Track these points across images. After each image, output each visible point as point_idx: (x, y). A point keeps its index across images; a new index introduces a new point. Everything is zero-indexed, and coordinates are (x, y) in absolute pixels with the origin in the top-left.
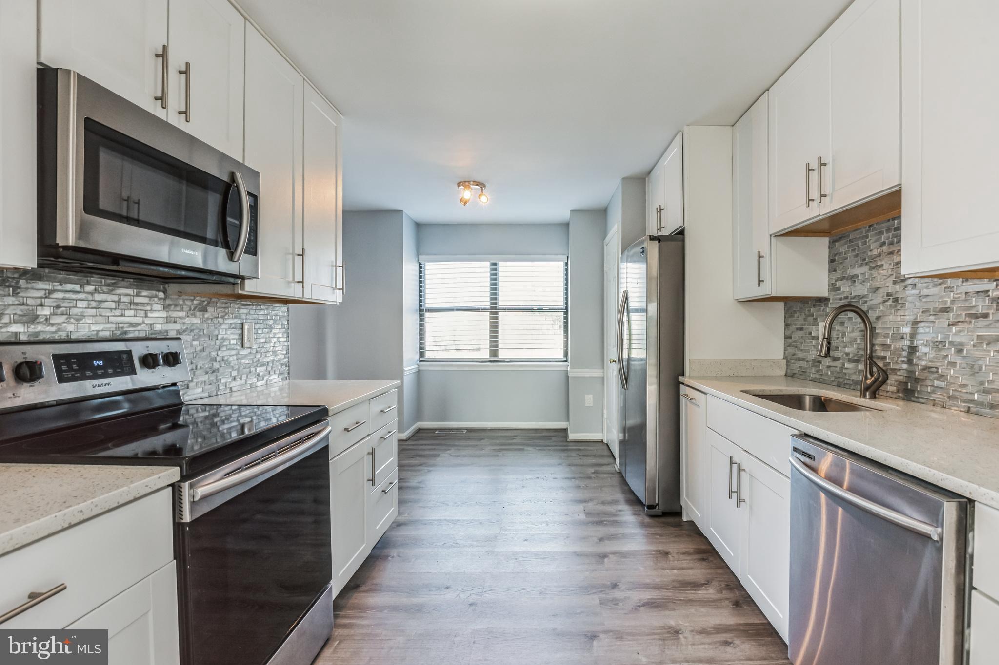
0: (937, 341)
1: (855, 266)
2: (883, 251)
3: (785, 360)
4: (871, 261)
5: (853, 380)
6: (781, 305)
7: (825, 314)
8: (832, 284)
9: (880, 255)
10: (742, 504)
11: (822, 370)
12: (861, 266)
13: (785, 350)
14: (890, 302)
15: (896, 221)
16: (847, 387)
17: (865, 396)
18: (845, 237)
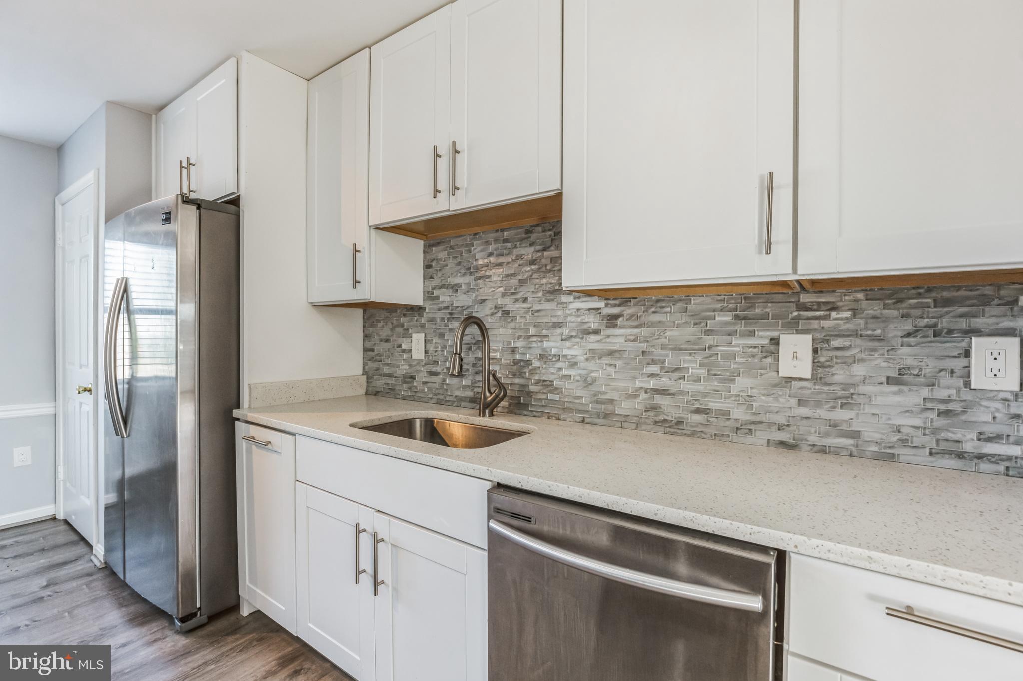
0: (551, 355)
1: (457, 274)
2: (490, 262)
3: (365, 377)
4: (476, 272)
5: (456, 396)
6: (360, 312)
7: (419, 325)
8: (428, 292)
9: (487, 265)
10: (381, 588)
11: (416, 387)
12: (464, 275)
13: (364, 364)
14: (499, 315)
15: (505, 233)
16: (448, 403)
17: (484, 415)
18: (444, 242)
